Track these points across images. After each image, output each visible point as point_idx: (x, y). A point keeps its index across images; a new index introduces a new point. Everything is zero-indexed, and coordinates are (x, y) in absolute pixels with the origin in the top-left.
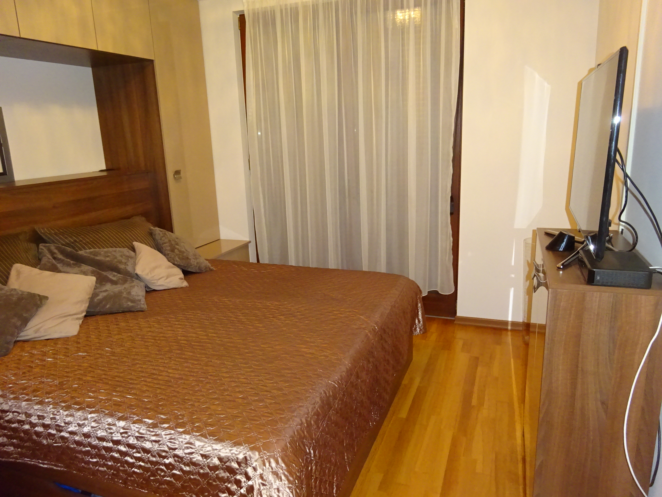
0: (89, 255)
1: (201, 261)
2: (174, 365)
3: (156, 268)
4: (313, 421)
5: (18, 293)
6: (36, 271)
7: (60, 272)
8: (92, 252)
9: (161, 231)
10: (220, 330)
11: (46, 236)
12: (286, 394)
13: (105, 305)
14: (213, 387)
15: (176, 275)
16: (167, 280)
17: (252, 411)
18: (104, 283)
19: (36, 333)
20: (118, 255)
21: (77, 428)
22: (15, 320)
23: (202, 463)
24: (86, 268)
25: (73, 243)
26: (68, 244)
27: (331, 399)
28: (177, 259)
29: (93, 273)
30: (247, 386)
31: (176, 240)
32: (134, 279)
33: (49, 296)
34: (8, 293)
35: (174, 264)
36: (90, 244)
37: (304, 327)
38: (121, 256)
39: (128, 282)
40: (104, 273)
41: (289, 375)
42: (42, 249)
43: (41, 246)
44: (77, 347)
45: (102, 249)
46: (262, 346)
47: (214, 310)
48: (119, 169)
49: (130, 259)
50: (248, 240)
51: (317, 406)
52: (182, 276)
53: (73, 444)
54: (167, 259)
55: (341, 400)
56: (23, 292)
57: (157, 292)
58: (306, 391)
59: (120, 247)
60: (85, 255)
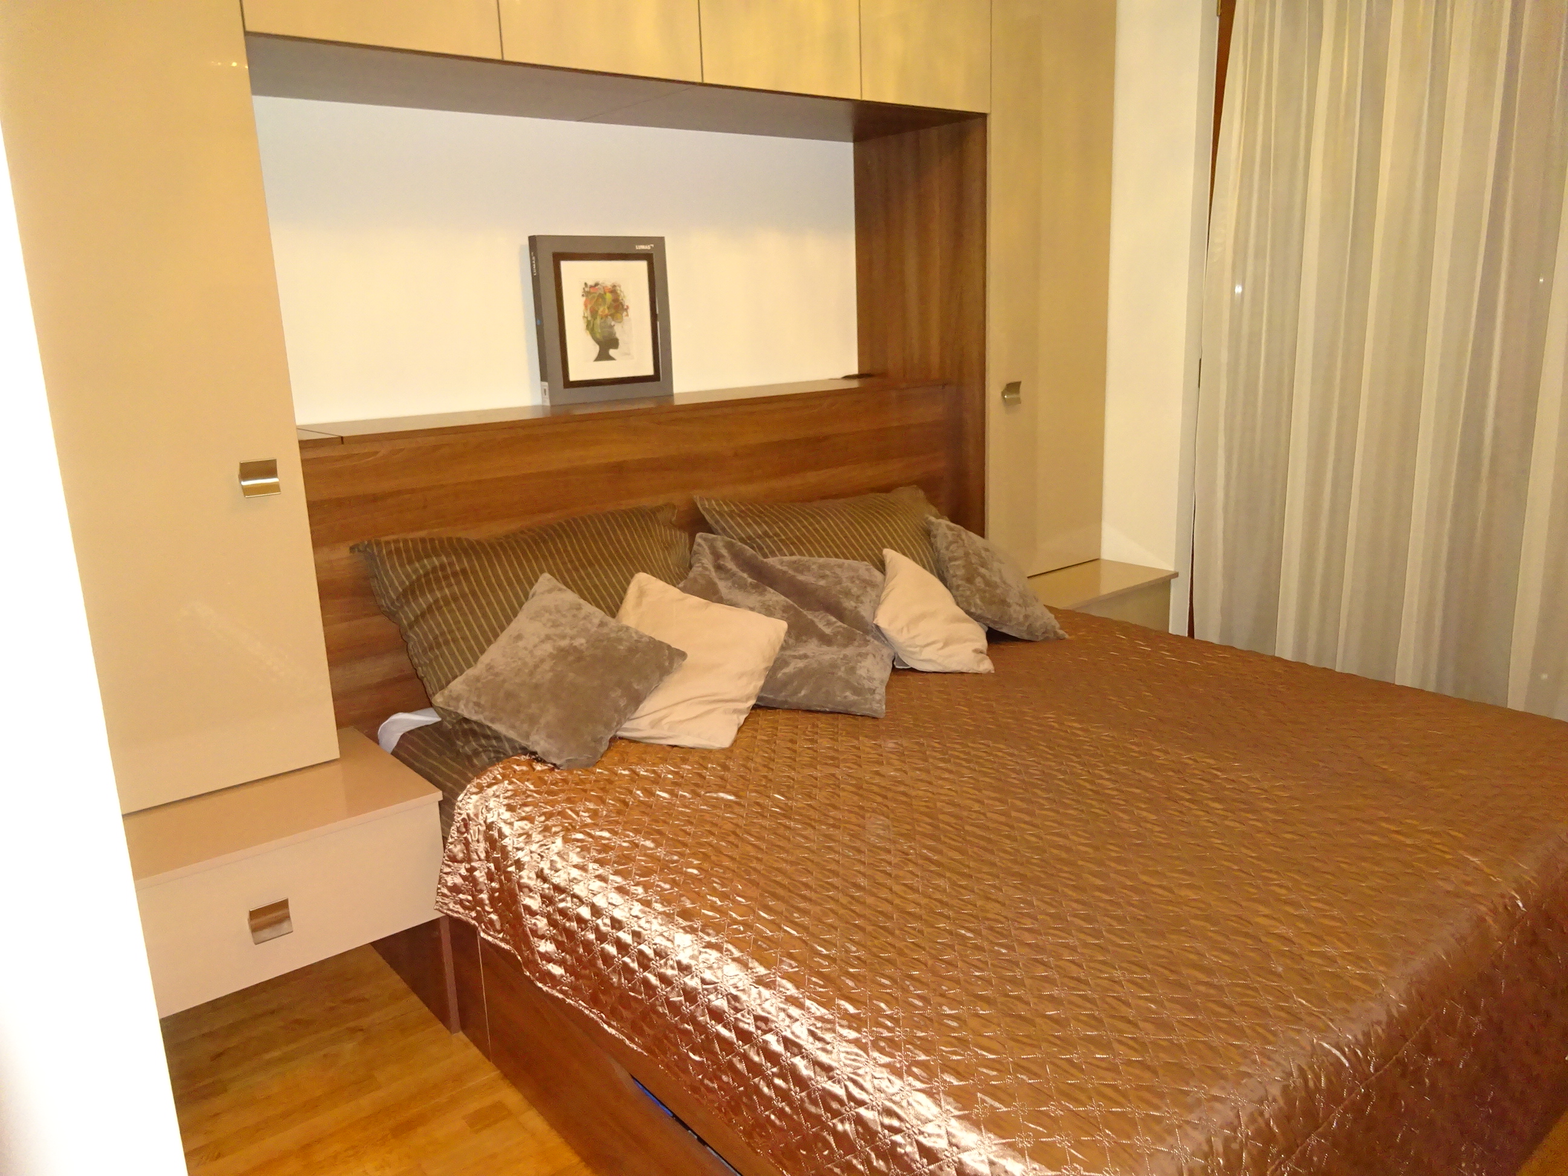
0: (785, 568)
1: (1038, 612)
2: (909, 875)
3: (922, 617)
4: (1249, 1153)
5: (631, 637)
6: (674, 592)
7: (720, 600)
8: (795, 562)
9: (951, 529)
10: (1041, 807)
11: (713, 516)
12: (1179, 1047)
13: (796, 692)
14: (986, 963)
15: (966, 641)
16: (947, 651)
17: (1073, 1071)
18: (804, 638)
19: (653, 727)
20: (844, 575)
21: (676, 972)
22: (616, 694)
23: (917, 1167)
24: (775, 598)
25: (759, 537)
26: (750, 538)
27: (1320, 1100)
28: (978, 601)
29: (787, 613)
30: (1074, 989)
31: (984, 554)
32: (868, 638)
33: (688, 653)
34: (613, 635)
35: (968, 612)
36: (793, 543)
37: (1278, 850)
38: (852, 579)
39: (856, 643)
40: (809, 615)
41: (1202, 988)
42: (699, 545)
43: (700, 537)
44: (722, 778)
45: (816, 559)
46: (1145, 878)
47: (1041, 747)
48: (884, 375)
49: (869, 589)
50: (1170, 568)
51: (1267, 1111)
52: (982, 643)
53: (662, 1005)
54: (955, 597)
55: (1357, 1109)
56: (642, 636)
57: (917, 676)
58: (1246, 1054)
59: (854, 558)
60: (779, 567)
